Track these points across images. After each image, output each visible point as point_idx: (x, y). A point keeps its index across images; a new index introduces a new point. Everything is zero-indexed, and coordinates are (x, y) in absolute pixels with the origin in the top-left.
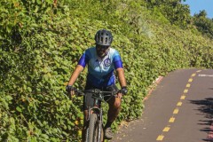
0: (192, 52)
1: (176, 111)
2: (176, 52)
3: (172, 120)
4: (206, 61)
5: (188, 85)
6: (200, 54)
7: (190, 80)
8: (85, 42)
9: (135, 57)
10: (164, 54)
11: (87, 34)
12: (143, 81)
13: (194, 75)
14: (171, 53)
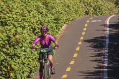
0: (85, 6)
1: (78, 49)
2: (75, 7)
3: (75, 55)
4: (96, 10)
5: (85, 29)
6: (91, 6)
7: (86, 25)
8: (10, 11)
9: (46, 15)
10: (67, 9)
11: (11, 6)
12: (53, 31)
13: (88, 21)
14: (71, 8)
